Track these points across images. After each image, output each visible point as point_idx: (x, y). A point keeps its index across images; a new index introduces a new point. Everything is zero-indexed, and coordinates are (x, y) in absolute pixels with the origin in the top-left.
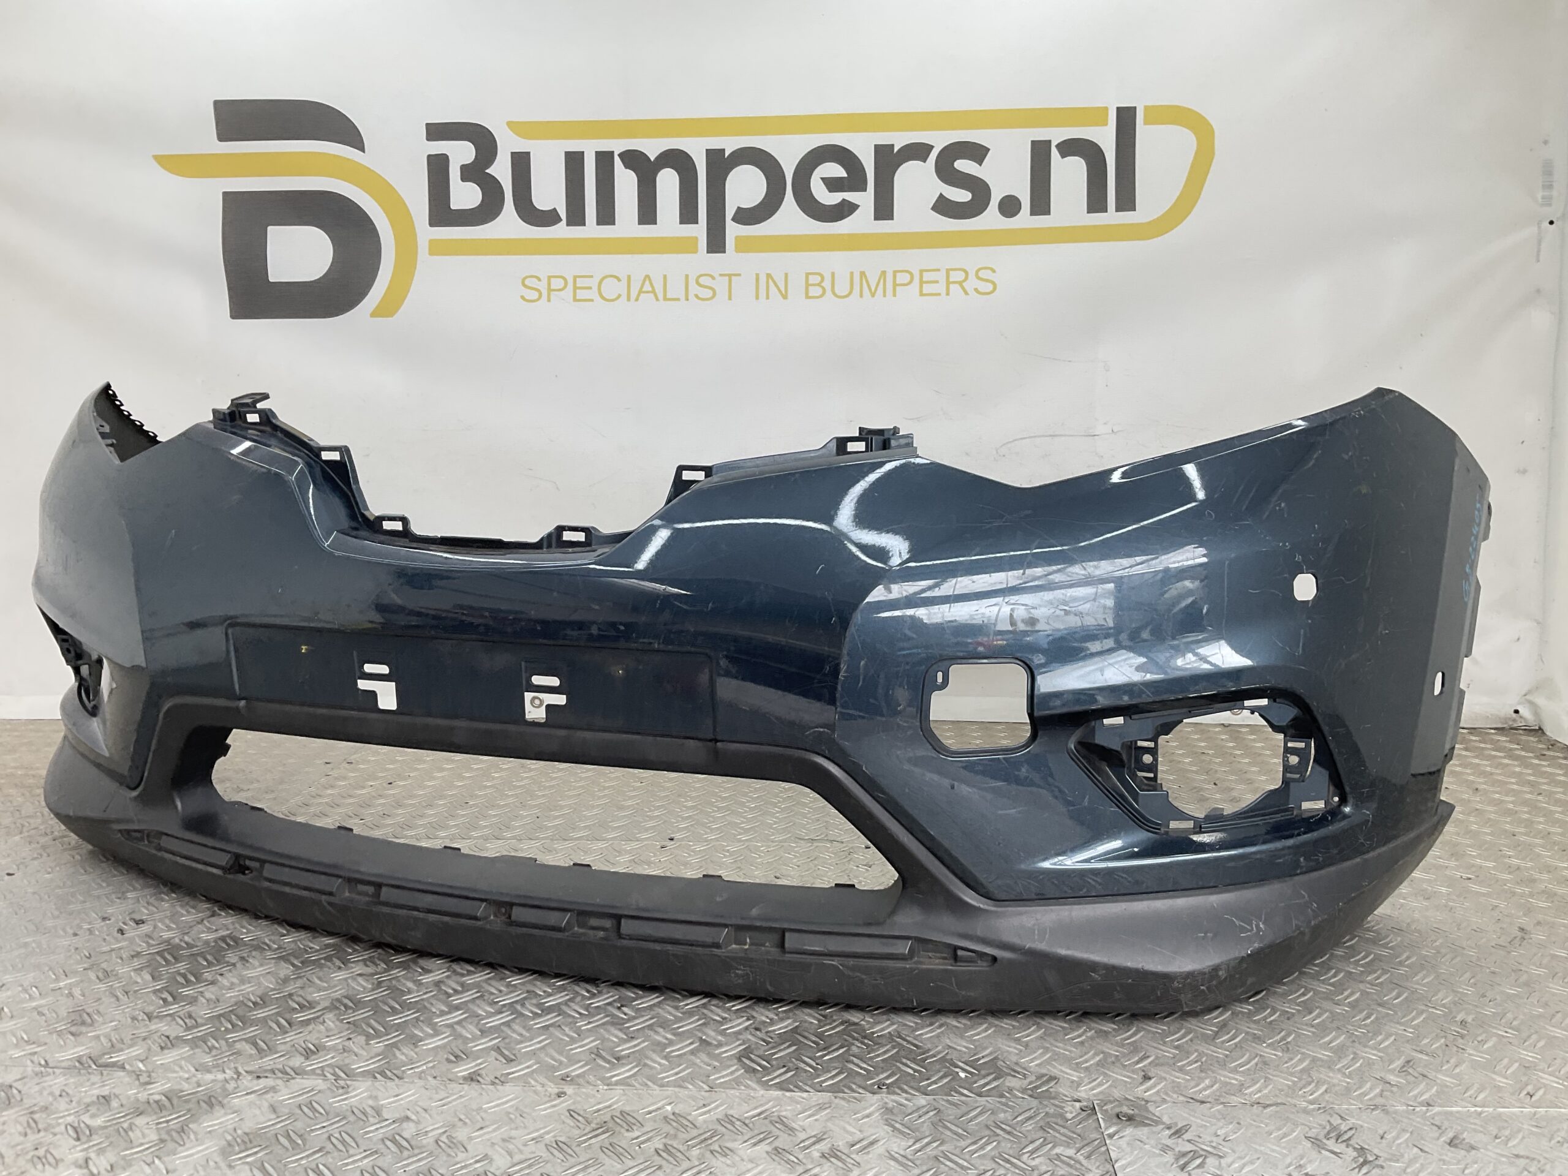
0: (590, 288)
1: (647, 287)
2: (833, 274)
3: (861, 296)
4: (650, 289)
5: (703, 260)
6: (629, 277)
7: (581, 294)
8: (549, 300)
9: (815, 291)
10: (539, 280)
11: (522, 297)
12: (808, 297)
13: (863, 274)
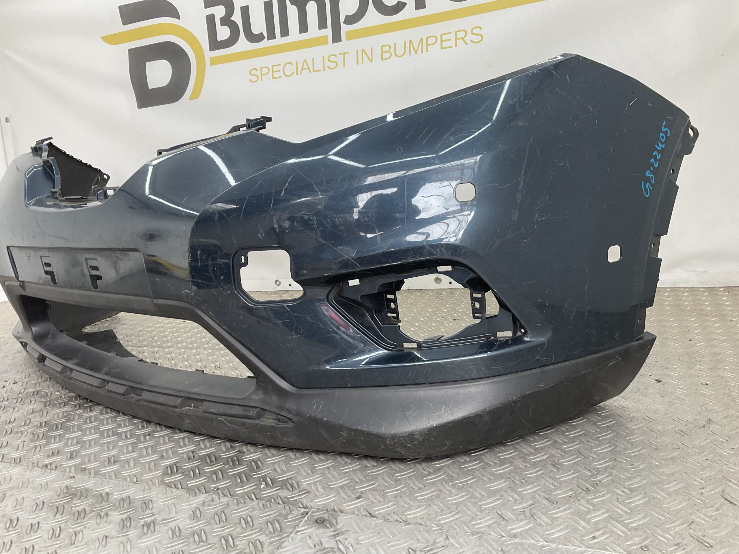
5: (332, 47)
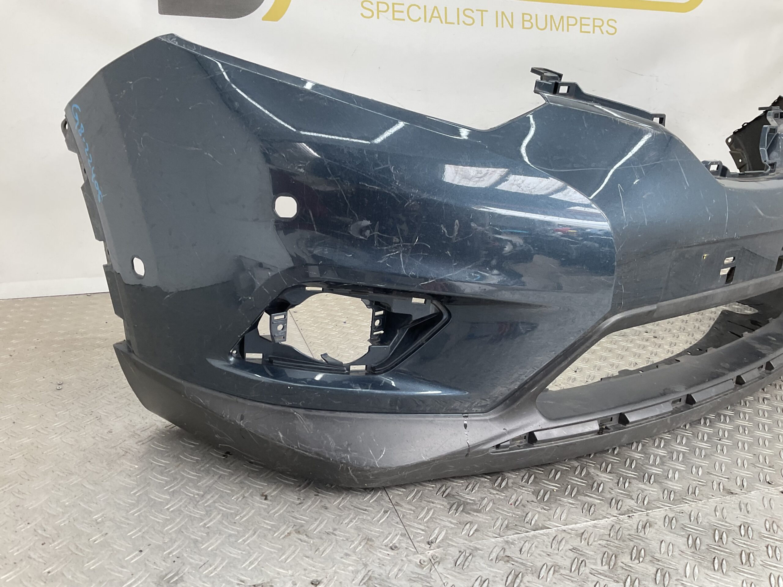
0: (402, 12)
1: (436, 14)
2: (536, 15)
3: (551, 30)
4: (438, 16)
6: (425, 7)
7: (397, 15)
8: (378, 18)
9: (527, 25)
10: (372, 4)
11: (362, 14)
12: (524, 28)
13: (552, 16)
